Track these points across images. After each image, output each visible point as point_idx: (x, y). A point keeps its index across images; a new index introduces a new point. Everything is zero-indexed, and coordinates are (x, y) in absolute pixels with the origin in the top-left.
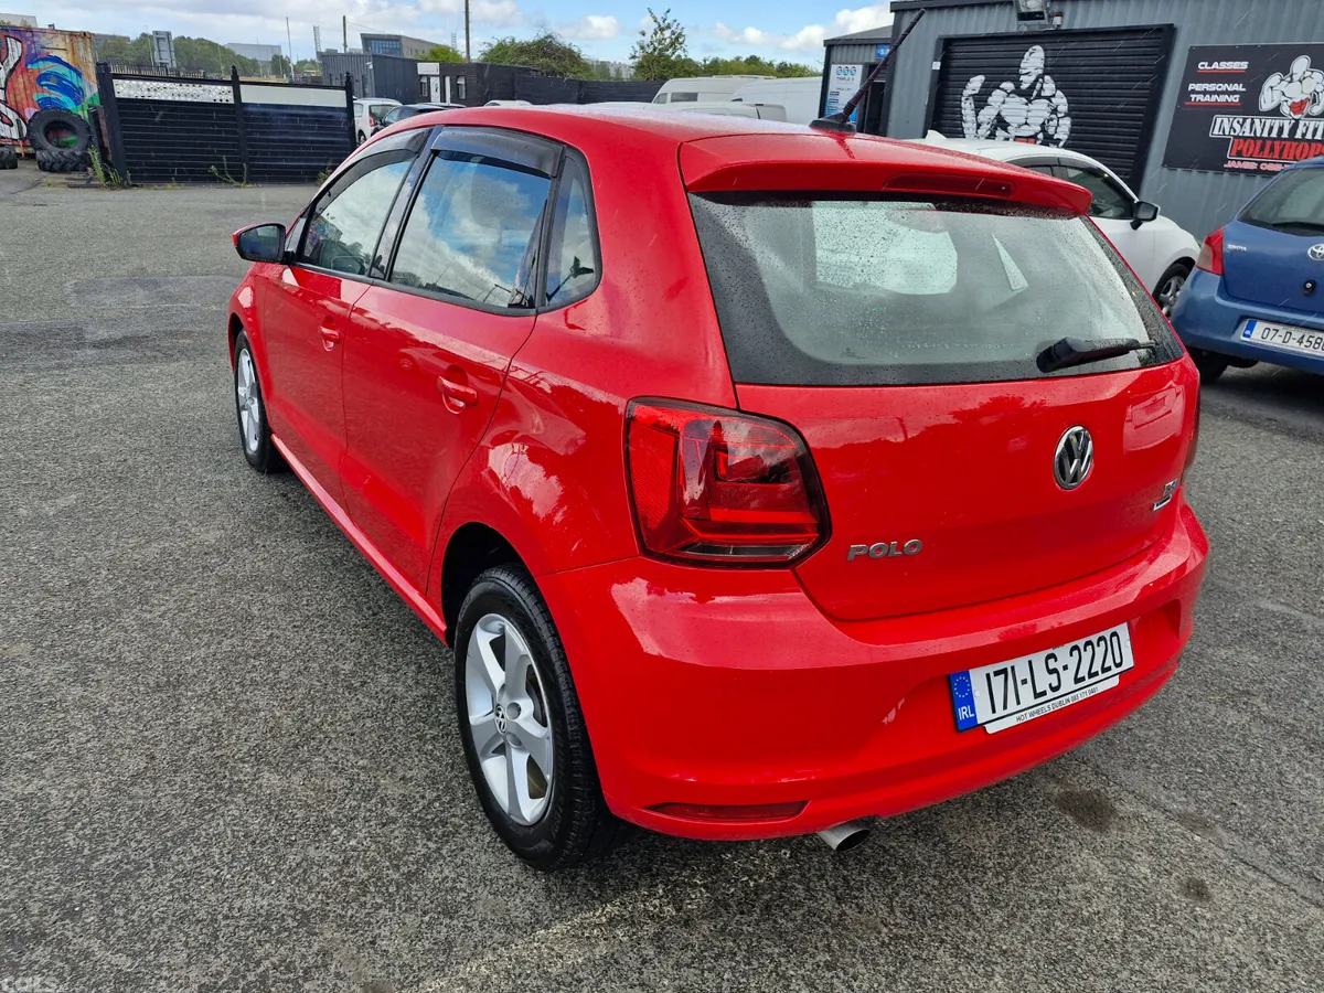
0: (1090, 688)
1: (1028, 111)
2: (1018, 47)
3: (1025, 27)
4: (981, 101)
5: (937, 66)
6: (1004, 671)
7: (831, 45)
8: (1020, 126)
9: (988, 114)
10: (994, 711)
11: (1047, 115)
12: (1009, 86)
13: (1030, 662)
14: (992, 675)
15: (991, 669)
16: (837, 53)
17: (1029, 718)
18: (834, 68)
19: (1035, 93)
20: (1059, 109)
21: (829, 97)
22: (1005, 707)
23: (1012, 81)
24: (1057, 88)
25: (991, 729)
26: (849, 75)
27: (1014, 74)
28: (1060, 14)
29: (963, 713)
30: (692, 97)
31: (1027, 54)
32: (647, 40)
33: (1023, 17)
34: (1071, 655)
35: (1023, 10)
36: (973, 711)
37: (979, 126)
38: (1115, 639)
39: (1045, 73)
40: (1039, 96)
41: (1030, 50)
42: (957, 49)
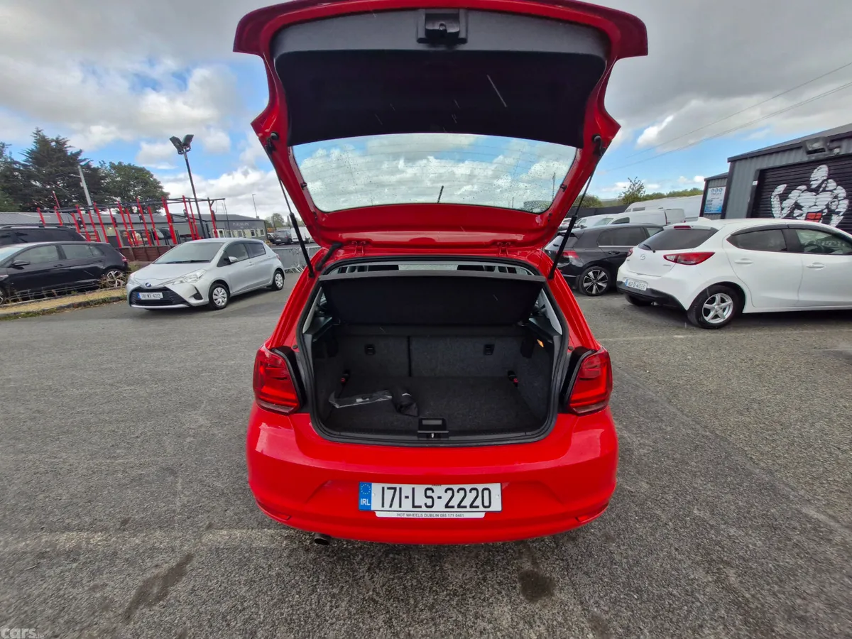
0: (458, 513)
1: (817, 199)
2: (810, 167)
3: (813, 157)
4: (783, 197)
5: (755, 183)
6: (395, 489)
7: (708, 181)
8: (810, 207)
9: (788, 203)
10: (383, 506)
11: (830, 199)
12: (804, 187)
13: (413, 489)
14: (386, 489)
15: (386, 485)
16: (711, 184)
17: (405, 516)
18: (710, 190)
19: (821, 189)
20: (839, 195)
21: (707, 203)
22: (391, 506)
23: (805, 185)
24: (838, 185)
25: (379, 514)
26: (718, 192)
27: (807, 182)
28: (839, 147)
29: (363, 502)
30: (643, 209)
31: (816, 170)
32: (627, 189)
33: (809, 153)
34: (446, 492)
35: (810, 149)
36: (370, 502)
37: (782, 209)
38: (486, 493)
39: (828, 179)
40: (824, 191)
41: (818, 168)
42: (769, 174)
